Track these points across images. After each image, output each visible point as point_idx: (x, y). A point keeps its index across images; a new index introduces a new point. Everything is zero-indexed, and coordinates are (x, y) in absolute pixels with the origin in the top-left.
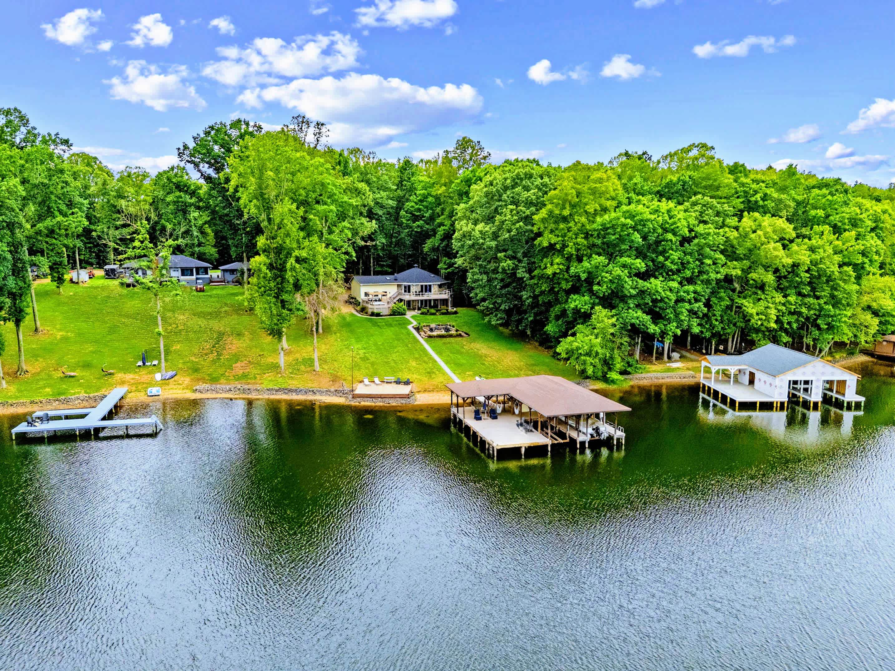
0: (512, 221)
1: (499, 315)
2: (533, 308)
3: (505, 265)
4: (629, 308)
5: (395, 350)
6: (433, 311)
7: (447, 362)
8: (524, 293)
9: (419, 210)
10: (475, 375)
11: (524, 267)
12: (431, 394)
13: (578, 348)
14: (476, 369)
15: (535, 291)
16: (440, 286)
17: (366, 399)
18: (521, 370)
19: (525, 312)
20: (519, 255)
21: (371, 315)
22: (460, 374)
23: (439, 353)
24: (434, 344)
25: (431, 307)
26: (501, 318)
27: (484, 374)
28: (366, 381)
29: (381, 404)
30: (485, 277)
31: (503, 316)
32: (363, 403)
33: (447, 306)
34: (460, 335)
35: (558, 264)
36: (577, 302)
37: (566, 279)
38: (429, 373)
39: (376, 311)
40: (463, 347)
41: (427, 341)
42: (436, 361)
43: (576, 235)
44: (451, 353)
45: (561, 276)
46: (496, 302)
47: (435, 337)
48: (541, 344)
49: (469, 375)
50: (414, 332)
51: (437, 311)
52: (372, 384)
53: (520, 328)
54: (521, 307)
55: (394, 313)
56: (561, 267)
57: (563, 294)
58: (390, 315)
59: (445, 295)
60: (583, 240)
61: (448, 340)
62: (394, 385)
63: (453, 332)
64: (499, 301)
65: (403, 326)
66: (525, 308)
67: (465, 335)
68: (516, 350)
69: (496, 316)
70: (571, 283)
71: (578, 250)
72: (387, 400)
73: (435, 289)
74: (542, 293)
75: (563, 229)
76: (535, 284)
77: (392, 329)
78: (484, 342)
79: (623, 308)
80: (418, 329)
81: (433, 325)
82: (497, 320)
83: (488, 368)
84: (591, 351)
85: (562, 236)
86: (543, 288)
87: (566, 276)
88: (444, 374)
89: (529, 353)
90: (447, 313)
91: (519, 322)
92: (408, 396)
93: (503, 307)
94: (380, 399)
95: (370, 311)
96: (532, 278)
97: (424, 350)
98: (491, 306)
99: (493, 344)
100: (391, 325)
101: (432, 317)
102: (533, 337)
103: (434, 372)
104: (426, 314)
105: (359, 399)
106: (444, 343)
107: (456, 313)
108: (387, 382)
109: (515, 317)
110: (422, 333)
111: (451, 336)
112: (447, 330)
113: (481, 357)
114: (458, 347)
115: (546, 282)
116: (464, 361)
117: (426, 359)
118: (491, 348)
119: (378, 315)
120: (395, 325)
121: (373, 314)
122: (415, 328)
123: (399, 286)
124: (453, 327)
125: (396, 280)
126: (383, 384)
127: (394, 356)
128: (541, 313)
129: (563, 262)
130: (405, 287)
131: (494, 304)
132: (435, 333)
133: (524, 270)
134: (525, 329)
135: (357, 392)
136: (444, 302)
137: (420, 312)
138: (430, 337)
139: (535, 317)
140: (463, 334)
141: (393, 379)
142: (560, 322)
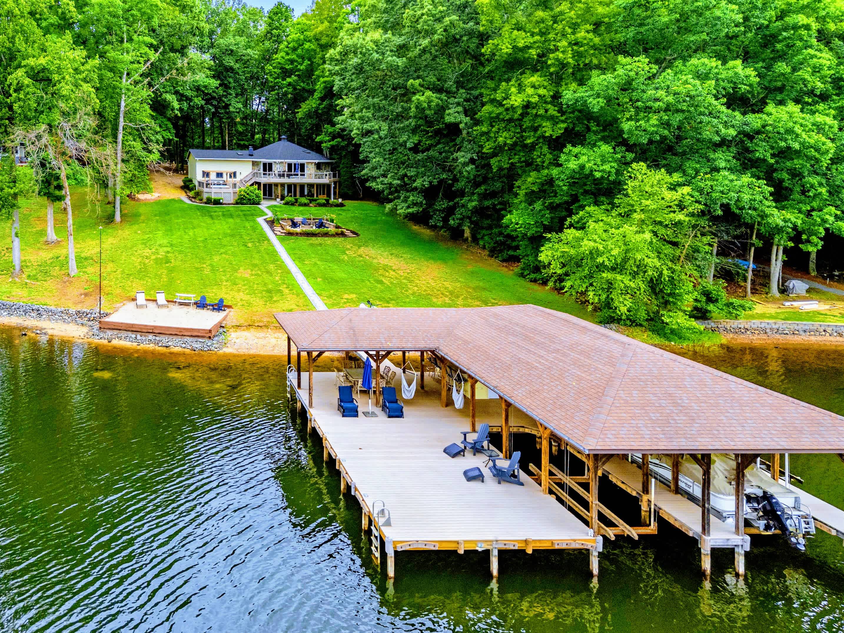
0: (433, 16)
1: (411, 198)
2: (477, 185)
3: (422, 98)
4: (717, 170)
5: (222, 250)
6: (304, 200)
7: (309, 275)
8: (460, 154)
9: (292, 61)
10: (360, 300)
11: (458, 104)
12: (261, 334)
13: (594, 253)
14: (365, 290)
15: (481, 147)
16: (319, 166)
17: (124, 334)
18: (458, 297)
19: (462, 193)
20: (450, 84)
21: (206, 203)
22: (330, 297)
23: (299, 259)
24: (292, 245)
25: (302, 195)
26: (415, 204)
27: (380, 299)
28: (141, 299)
29: (151, 347)
30: (385, 126)
31: (420, 200)
32: (116, 342)
33: (329, 195)
34: (343, 234)
35: (534, 87)
36: (583, 159)
37: (552, 118)
38: (269, 291)
39: (213, 197)
40: (344, 253)
41: (282, 240)
42: (289, 272)
43: (575, 27)
44: (321, 260)
45: (541, 112)
46: (406, 175)
47: (297, 234)
48: (493, 253)
49: (348, 300)
50: (266, 227)
51: (311, 201)
52: (151, 305)
53: (452, 222)
54: (452, 185)
55: (241, 201)
56: (542, 91)
57: (545, 149)
58: (237, 203)
59: (326, 178)
60: (591, 35)
61: (319, 240)
62: (193, 310)
63: (332, 229)
64: (411, 173)
65: (250, 218)
66: (460, 185)
67: (351, 234)
68: (444, 261)
69: (405, 200)
70: (563, 125)
71: (578, 55)
72: (164, 339)
73: (310, 170)
74: (498, 151)
75: (543, 21)
76: (483, 134)
77: (231, 220)
78: (383, 246)
79: (697, 172)
80: (271, 223)
81: (298, 219)
82: (408, 207)
83: (389, 289)
84: (625, 260)
85: (542, 34)
86: (501, 139)
87: (553, 111)
88: (300, 294)
89: (470, 268)
90: (327, 204)
91: (450, 211)
92: (209, 335)
93: (418, 183)
94: (151, 337)
95: (205, 196)
96: (477, 122)
97: (274, 255)
98: (396, 182)
99: (400, 250)
100: (231, 216)
101: (301, 208)
102: (475, 240)
103: (280, 291)
104: (293, 204)
105: (109, 333)
106: (312, 245)
107: (342, 205)
108: (181, 304)
109: (442, 204)
110: (278, 228)
111: (326, 235)
112: (321, 225)
113: (377, 270)
114: (335, 252)
115: (506, 129)
116: (343, 275)
117: (271, 267)
118: (397, 256)
119: (217, 202)
120: (239, 216)
121: (209, 201)
122: (267, 222)
123: (254, 164)
124: (332, 221)
125: (251, 155)
126: (171, 305)
127: (216, 258)
128: (493, 195)
129: (546, 84)
130: (265, 165)
131: (402, 178)
132: (298, 230)
133: (460, 109)
134: (460, 225)
135: (114, 318)
136: (324, 188)
137: (283, 202)
138: (290, 234)
139: (480, 201)
140: (348, 233)
141: (194, 297)
142: (538, 205)
